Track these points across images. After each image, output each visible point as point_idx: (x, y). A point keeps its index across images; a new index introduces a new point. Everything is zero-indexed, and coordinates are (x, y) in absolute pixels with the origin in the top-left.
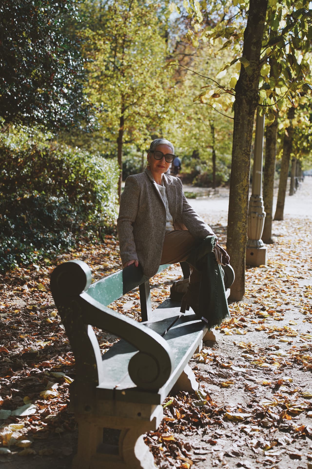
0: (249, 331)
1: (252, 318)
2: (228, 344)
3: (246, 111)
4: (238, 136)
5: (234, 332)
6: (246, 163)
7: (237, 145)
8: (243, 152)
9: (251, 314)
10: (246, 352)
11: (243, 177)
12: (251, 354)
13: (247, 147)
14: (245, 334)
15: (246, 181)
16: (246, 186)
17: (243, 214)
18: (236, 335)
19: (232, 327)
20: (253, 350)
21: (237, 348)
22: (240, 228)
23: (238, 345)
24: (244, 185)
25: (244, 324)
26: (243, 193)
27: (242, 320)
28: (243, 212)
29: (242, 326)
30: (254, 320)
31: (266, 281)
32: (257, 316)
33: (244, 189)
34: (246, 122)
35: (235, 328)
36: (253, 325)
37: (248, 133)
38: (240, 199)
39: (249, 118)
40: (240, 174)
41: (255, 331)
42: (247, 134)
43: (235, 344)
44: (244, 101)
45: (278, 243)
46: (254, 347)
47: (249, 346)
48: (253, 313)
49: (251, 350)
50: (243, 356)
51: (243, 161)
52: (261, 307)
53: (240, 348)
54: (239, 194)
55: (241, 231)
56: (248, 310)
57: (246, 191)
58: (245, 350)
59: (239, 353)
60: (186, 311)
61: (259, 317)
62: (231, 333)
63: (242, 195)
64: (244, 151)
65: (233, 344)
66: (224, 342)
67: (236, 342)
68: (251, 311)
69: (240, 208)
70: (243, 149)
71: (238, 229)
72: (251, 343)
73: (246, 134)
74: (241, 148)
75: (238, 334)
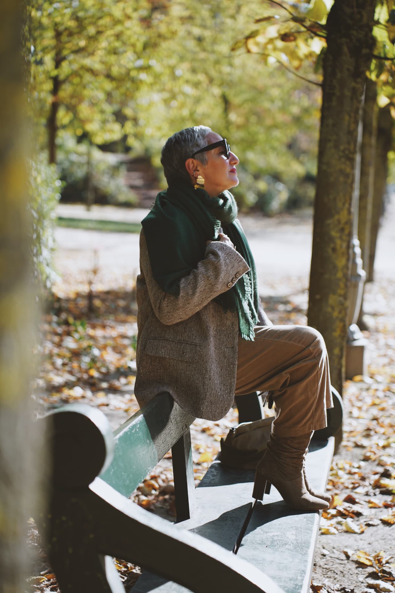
0: (368, 525)
1: (367, 494)
2: (332, 555)
3: (348, 70)
4: (330, 122)
5: (339, 527)
6: (347, 176)
7: (330, 140)
8: (341, 154)
9: (364, 486)
10: (373, 575)
11: (340, 204)
12: (386, 580)
13: (349, 143)
14: (362, 532)
15: (345, 212)
16: (346, 223)
17: (339, 280)
18: (345, 534)
19: (333, 516)
20: (388, 570)
21: (355, 566)
22: (333, 308)
23: (355, 558)
24: (343, 221)
25: (356, 508)
26: (341, 238)
27: (350, 500)
28: (340, 275)
29: (353, 513)
30: (373, 499)
31: (375, 412)
32: (377, 491)
33: (342, 230)
34: (348, 93)
35: (340, 519)
36: (373, 511)
37: (352, 115)
38: (334, 250)
39: (353, 84)
40: (335, 199)
41: (381, 526)
42: (350, 116)
43: (348, 557)
44: (345, 49)
45: (377, 331)
46: (387, 562)
47: (379, 561)
48: (367, 483)
49: (384, 572)
50: (370, 586)
51: (342, 172)
52: (381, 470)
53: (361, 565)
54: (332, 239)
55: (335, 314)
56: (356, 476)
57: (347, 232)
58: (370, 570)
59: (361, 578)
60: (265, 496)
61: (382, 493)
62: (333, 530)
63: (338, 242)
64: (343, 151)
65: (343, 557)
66: (325, 552)
67: (350, 553)
68: (363, 479)
69: (335, 267)
70: (342, 148)
71: (329, 310)
72: (382, 554)
73: (347, 118)
74: (336, 146)
75: (347, 532)
